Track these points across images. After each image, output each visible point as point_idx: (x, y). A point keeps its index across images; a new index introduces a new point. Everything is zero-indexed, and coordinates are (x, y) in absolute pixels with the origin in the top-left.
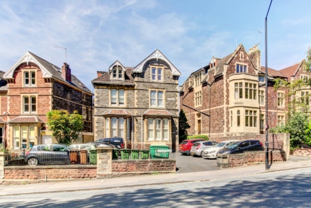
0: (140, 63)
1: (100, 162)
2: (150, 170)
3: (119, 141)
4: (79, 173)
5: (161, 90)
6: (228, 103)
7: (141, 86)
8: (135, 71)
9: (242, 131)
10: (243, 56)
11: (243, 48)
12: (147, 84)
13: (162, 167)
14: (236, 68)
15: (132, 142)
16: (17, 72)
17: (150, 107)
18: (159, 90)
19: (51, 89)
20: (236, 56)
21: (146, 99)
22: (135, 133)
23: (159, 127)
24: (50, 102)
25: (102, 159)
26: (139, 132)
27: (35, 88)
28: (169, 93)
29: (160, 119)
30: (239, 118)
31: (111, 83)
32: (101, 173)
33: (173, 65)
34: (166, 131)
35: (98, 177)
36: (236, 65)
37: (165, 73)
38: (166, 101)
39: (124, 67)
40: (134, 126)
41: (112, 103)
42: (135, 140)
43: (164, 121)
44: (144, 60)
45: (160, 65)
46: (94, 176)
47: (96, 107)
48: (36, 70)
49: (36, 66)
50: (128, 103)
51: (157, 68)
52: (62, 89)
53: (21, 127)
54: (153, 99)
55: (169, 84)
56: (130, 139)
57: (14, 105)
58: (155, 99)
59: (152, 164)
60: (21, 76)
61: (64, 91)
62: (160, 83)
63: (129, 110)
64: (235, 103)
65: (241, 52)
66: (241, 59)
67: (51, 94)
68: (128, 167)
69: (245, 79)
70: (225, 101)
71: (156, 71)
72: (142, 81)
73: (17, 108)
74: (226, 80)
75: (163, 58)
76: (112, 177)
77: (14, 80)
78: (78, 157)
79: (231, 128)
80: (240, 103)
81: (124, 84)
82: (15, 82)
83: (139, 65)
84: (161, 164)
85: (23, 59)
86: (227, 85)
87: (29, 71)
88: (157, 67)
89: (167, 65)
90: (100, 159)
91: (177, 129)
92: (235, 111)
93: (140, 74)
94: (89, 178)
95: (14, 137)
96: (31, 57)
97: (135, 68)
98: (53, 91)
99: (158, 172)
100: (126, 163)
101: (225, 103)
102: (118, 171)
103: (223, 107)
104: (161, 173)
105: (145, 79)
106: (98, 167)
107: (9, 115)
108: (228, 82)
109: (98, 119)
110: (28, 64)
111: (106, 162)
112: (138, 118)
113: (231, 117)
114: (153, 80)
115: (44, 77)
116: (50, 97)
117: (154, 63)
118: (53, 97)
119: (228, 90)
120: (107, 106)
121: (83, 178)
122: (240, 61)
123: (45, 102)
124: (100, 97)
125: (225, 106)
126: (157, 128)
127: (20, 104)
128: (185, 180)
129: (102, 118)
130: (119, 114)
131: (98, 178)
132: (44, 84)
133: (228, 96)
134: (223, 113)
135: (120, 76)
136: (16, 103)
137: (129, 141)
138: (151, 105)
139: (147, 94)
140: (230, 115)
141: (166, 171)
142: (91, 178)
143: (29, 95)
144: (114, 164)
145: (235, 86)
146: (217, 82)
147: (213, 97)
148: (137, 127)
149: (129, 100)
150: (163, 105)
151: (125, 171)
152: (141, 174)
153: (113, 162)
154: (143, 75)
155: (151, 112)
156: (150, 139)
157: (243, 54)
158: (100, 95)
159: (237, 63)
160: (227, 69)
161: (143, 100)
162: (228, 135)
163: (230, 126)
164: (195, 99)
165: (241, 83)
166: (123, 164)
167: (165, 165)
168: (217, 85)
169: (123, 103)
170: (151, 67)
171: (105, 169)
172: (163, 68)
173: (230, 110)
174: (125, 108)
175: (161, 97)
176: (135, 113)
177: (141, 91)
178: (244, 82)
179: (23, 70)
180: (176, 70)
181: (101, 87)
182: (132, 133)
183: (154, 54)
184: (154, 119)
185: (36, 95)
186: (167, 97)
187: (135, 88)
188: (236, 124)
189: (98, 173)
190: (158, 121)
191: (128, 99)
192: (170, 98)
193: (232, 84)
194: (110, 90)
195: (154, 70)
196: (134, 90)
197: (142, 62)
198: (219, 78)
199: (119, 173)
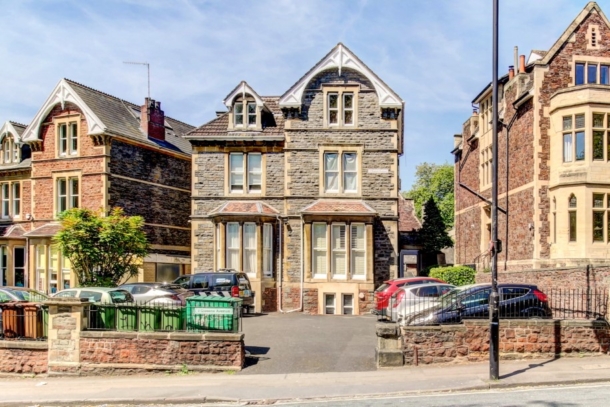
0: (297, 84)
1: (55, 337)
2: (171, 361)
3: (228, 281)
4: (10, 361)
5: (350, 149)
6: (545, 174)
7: (301, 141)
8: (283, 103)
9: (583, 256)
10: (598, 37)
11: (598, 15)
12: (316, 135)
13: (203, 356)
14: (572, 74)
15: (279, 284)
16: (47, 126)
17: (321, 194)
18: (345, 148)
19: (104, 159)
20: (573, 39)
21: (313, 174)
22: (285, 260)
23: (342, 245)
24: (103, 191)
25: (59, 328)
26: (294, 257)
27: (77, 159)
28: (373, 155)
29: (343, 224)
30: (573, 216)
31: (228, 137)
32: (54, 362)
33: (381, 81)
34: (360, 254)
35: (50, 372)
36: (572, 64)
37: (360, 103)
38: (365, 175)
39: (260, 97)
40: (283, 243)
41: (233, 187)
42: (286, 278)
43: (354, 229)
44: (307, 74)
45: (350, 82)
46: (43, 368)
47: (197, 199)
48: (77, 119)
49: (77, 109)
50: (268, 186)
51: (340, 93)
52: (138, 157)
53: (48, 246)
54: (331, 174)
55: (373, 131)
56: (274, 275)
57: (42, 197)
58: (336, 174)
59: (177, 345)
60: (53, 132)
61: (144, 164)
62: (348, 131)
63: (272, 202)
64: (564, 176)
65: (591, 26)
66: (589, 46)
67: (104, 171)
68: (117, 352)
69: (591, 104)
70: (537, 170)
71: (340, 101)
72: (303, 128)
73: (46, 205)
74: (541, 111)
75: (354, 65)
76: (80, 375)
77: (42, 143)
78: (21, 322)
79: (553, 245)
80: (576, 175)
81: (260, 138)
82: (43, 149)
83: (292, 88)
84: (200, 347)
85: (55, 96)
86: (545, 123)
87: (67, 121)
88: (341, 90)
89: (366, 82)
90: (54, 327)
91: (392, 249)
92: (562, 196)
93: (296, 110)
94: (32, 375)
95: (38, 268)
96: (69, 89)
97: (282, 97)
98: (109, 165)
99: (191, 367)
100: (114, 342)
101: (536, 177)
102: (94, 360)
103: (532, 188)
104: (202, 371)
105: (311, 124)
106: (50, 347)
107: (33, 221)
108: (546, 114)
109: (200, 226)
110: (63, 106)
111: (68, 337)
112: (291, 222)
113: (555, 214)
114: (332, 125)
115: (90, 132)
116: (104, 178)
117: (332, 79)
118: (110, 178)
119: (545, 140)
120: (221, 195)
121: (20, 372)
122: (585, 52)
123: (93, 191)
124: (205, 174)
125: (536, 184)
126: (338, 249)
127: (52, 196)
128: (208, 398)
129: (210, 223)
130: (244, 212)
131: (50, 376)
132: (93, 150)
133: (545, 157)
134: (532, 203)
135: (252, 120)
136: (45, 195)
137: (270, 280)
138: (326, 188)
139: (314, 160)
140: (552, 210)
141: (213, 367)
142: (36, 373)
143: (66, 175)
144: (86, 341)
145: (564, 125)
146: (521, 119)
147: (515, 160)
148: (291, 246)
149: (272, 179)
150: (355, 188)
151: (111, 361)
152: (150, 370)
153: (82, 338)
154: (306, 114)
155: (319, 205)
156: (318, 276)
157: (597, 32)
158: (203, 168)
159: (575, 58)
160: (542, 78)
161: (305, 178)
162: (544, 266)
163: (550, 240)
164: (481, 168)
165: (581, 116)
166: (106, 342)
167: (211, 349)
168: (520, 127)
169: (258, 187)
170: (326, 90)
171: (65, 354)
172: (356, 90)
173: (551, 195)
174: (262, 199)
175: (353, 166)
176: (284, 209)
177: (299, 153)
178: (588, 111)
179: (56, 121)
180: (389, 93)
181: (206, 149)
182: (279, 260)
183: (331, 57)
184: (329, 223)
185: (78, 174)
186: (366, 165)
187: (286, 147)
188: (566, 236)
189: (50, 363)
190: (338, 230)
191: (271, 176)
192: (376, 167)
193: (556, 121)
194: (226, 156)
195: (333, 100)
196: (283, 151)
197: (301, 80)
198: (524, 106)
199: (96, 365)
